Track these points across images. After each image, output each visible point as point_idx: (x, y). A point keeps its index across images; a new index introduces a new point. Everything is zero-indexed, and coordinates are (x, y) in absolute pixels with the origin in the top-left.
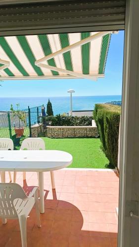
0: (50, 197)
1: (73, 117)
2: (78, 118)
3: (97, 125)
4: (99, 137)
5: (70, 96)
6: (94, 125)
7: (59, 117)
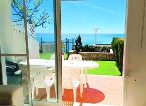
0: (86, 86)
1: (97, 47)
2: (100, 48)
3: (114, 52)
4: (114, 60)
5: (95, 33)
6: (111, 52)
7: (87, 46)
